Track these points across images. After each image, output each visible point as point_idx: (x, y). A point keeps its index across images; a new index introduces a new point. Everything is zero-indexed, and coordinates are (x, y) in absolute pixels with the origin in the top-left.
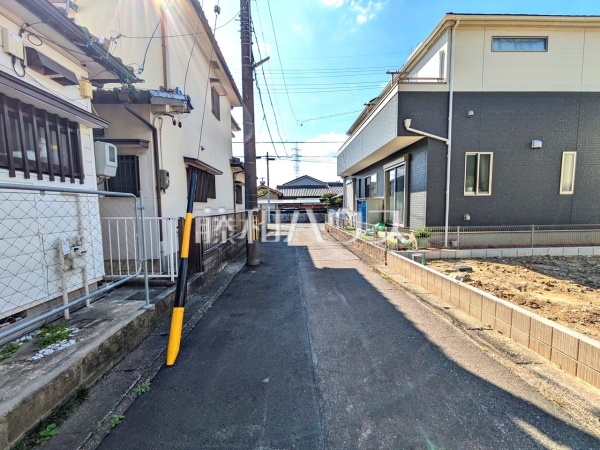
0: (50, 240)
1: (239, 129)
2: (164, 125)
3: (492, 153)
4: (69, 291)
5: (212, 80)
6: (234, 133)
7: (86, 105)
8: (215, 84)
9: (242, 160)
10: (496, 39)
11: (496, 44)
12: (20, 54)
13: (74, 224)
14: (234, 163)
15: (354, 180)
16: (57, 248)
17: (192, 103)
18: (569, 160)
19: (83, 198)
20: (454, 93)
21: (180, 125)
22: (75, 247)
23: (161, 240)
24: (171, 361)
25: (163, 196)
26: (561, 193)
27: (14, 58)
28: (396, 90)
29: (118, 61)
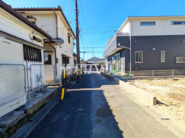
0: (36, 74)
1: (75, 45)
2: (57, 47)
3: (142, 52)
4: (40, 85)
5: (68, 34)
6: (74, 46)
7: (42, 46)
8: (69, 35)
9: (76, 54)
10: (141, 23)
11: (142, 24)
12: (32, 38)
13: (40, 72)
14: (74, 55)
15: (108, 59)
16: (37, 76)
17: (64, 41)
18: (163, 53)
19: (42, 66)
20: (131, 36)
21: (61, 47)
22: (41, 76)
23: (56, 75)
24: (62, 99)
25: (57, 64)
26: (162, 62)
27: (31, 38)
28: (116, 36)
29: (49, 36)
